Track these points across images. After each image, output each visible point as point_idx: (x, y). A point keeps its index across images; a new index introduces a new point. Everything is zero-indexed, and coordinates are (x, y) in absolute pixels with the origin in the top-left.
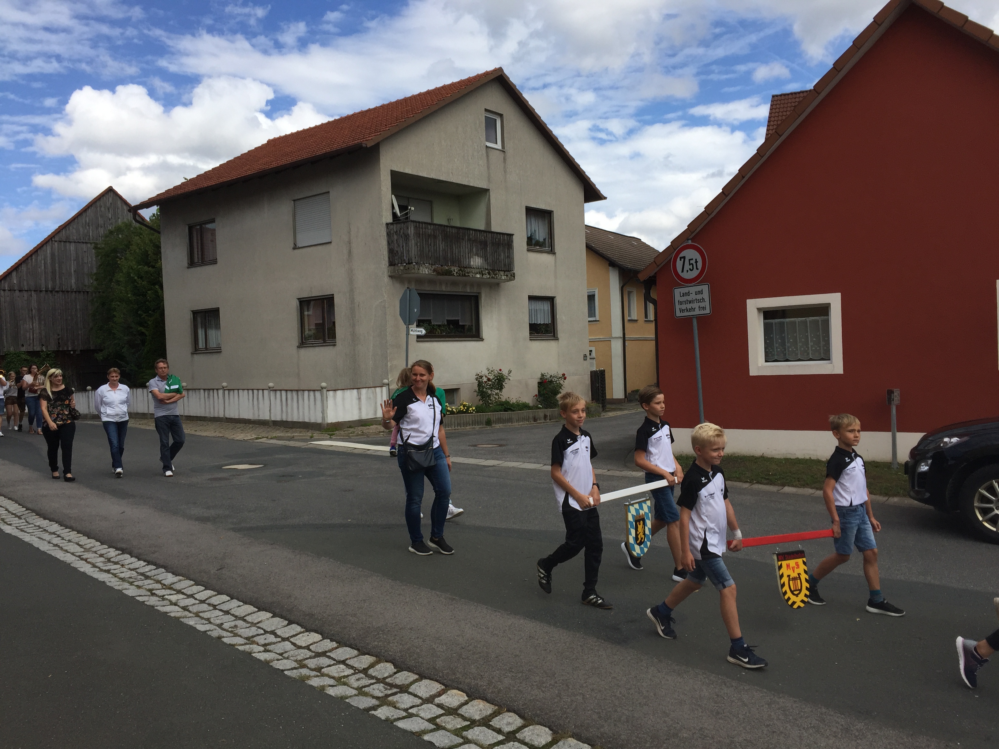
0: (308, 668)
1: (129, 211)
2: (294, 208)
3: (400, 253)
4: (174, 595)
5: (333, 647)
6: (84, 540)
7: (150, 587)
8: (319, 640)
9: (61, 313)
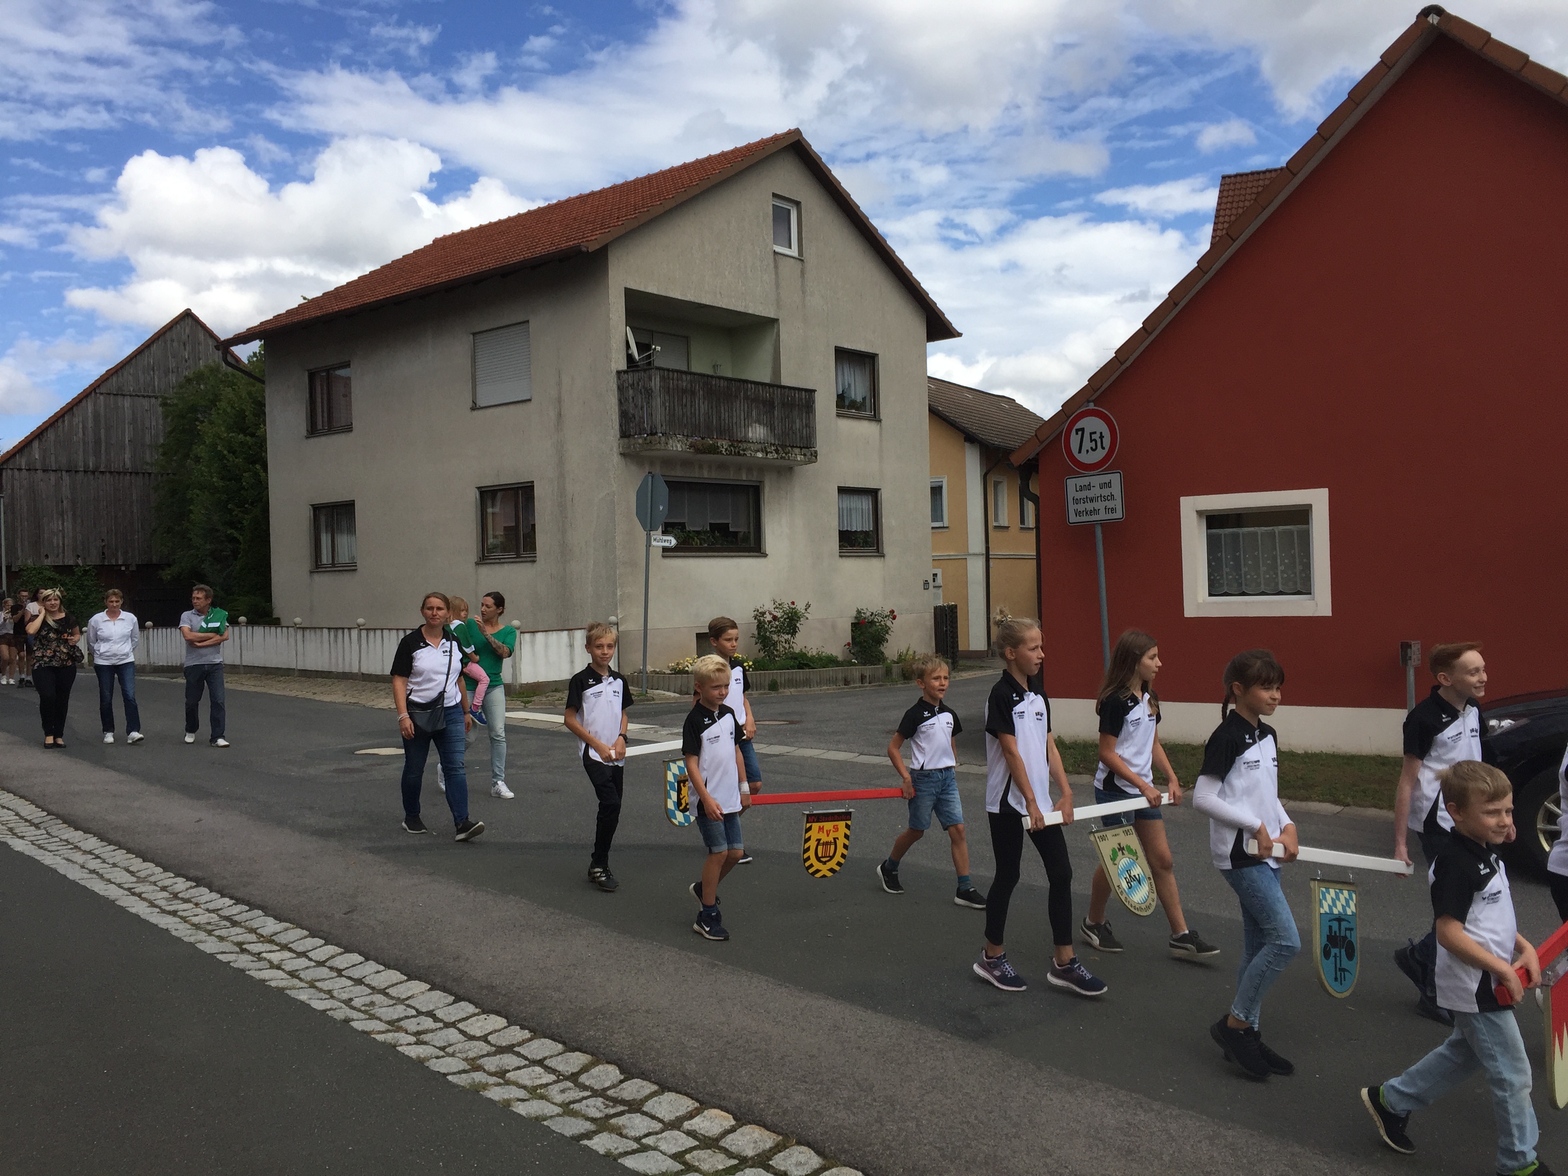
0: (485, 1071)
1: (217, 348)
2: (474, 346)
3: (637, 419)
4: (277, 953)
5: (524, 1038)
6: (137, 864)
7: (240, 939)
8: (503, 1026)
9: (107, 507)
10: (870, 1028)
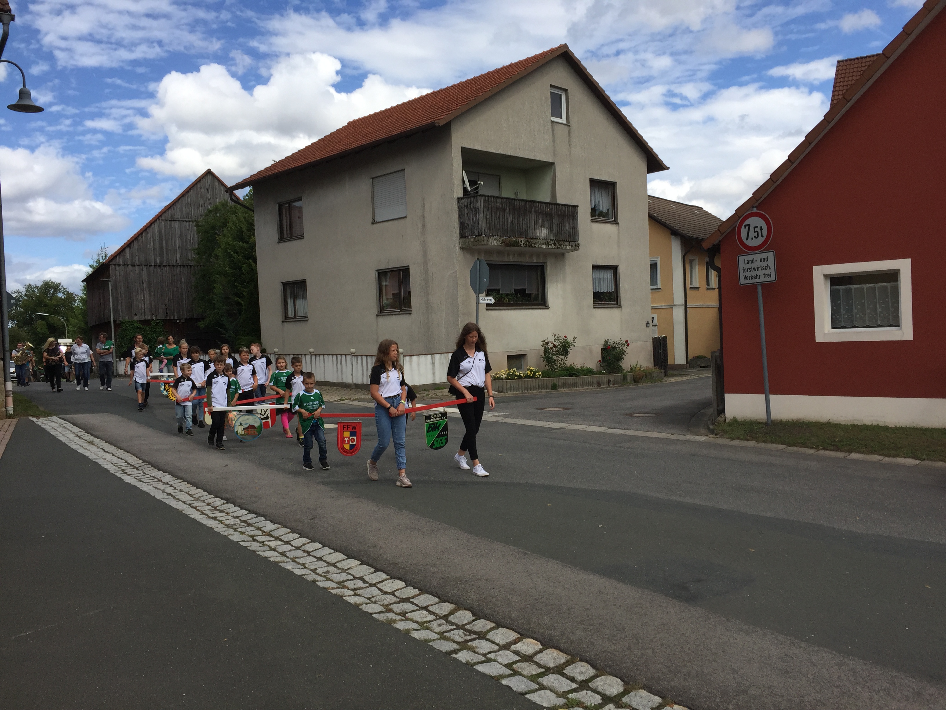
0: (394, 612)
1: (227, 191)
2: (373, 186)
3: (470, 227)
4: (273, 542)
5: (415, 593)
6: (193, 490)
7: (252, 533)
8: (403, 586)
9: (168, 285)
10: (622, 593)
